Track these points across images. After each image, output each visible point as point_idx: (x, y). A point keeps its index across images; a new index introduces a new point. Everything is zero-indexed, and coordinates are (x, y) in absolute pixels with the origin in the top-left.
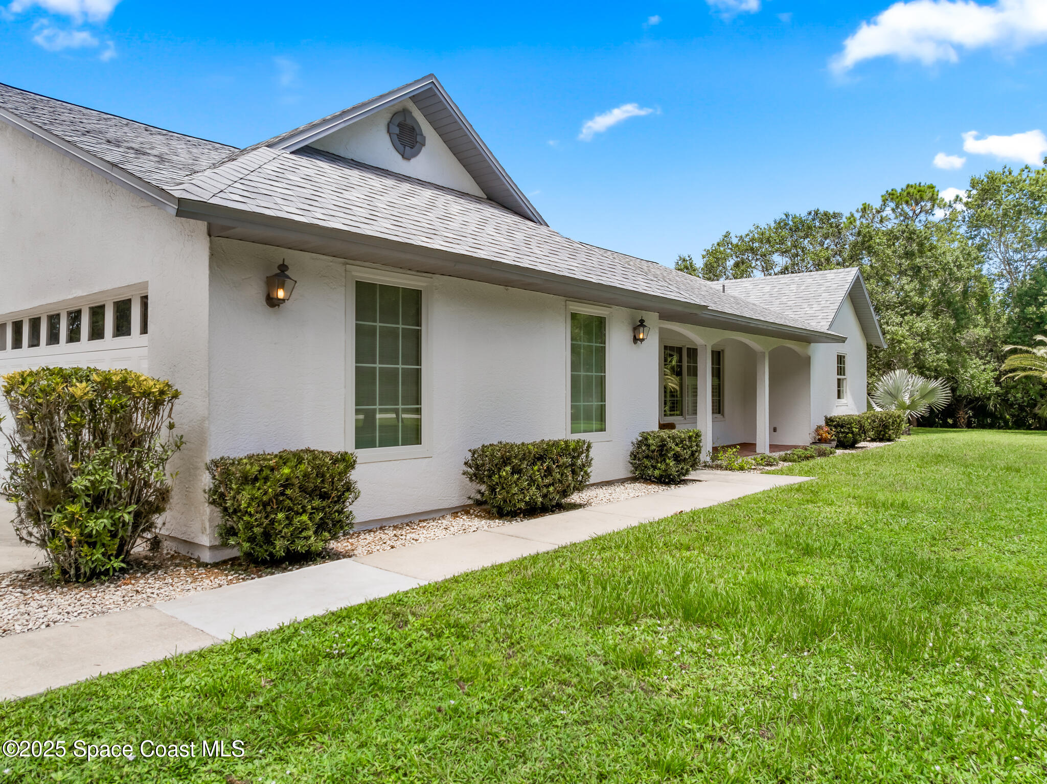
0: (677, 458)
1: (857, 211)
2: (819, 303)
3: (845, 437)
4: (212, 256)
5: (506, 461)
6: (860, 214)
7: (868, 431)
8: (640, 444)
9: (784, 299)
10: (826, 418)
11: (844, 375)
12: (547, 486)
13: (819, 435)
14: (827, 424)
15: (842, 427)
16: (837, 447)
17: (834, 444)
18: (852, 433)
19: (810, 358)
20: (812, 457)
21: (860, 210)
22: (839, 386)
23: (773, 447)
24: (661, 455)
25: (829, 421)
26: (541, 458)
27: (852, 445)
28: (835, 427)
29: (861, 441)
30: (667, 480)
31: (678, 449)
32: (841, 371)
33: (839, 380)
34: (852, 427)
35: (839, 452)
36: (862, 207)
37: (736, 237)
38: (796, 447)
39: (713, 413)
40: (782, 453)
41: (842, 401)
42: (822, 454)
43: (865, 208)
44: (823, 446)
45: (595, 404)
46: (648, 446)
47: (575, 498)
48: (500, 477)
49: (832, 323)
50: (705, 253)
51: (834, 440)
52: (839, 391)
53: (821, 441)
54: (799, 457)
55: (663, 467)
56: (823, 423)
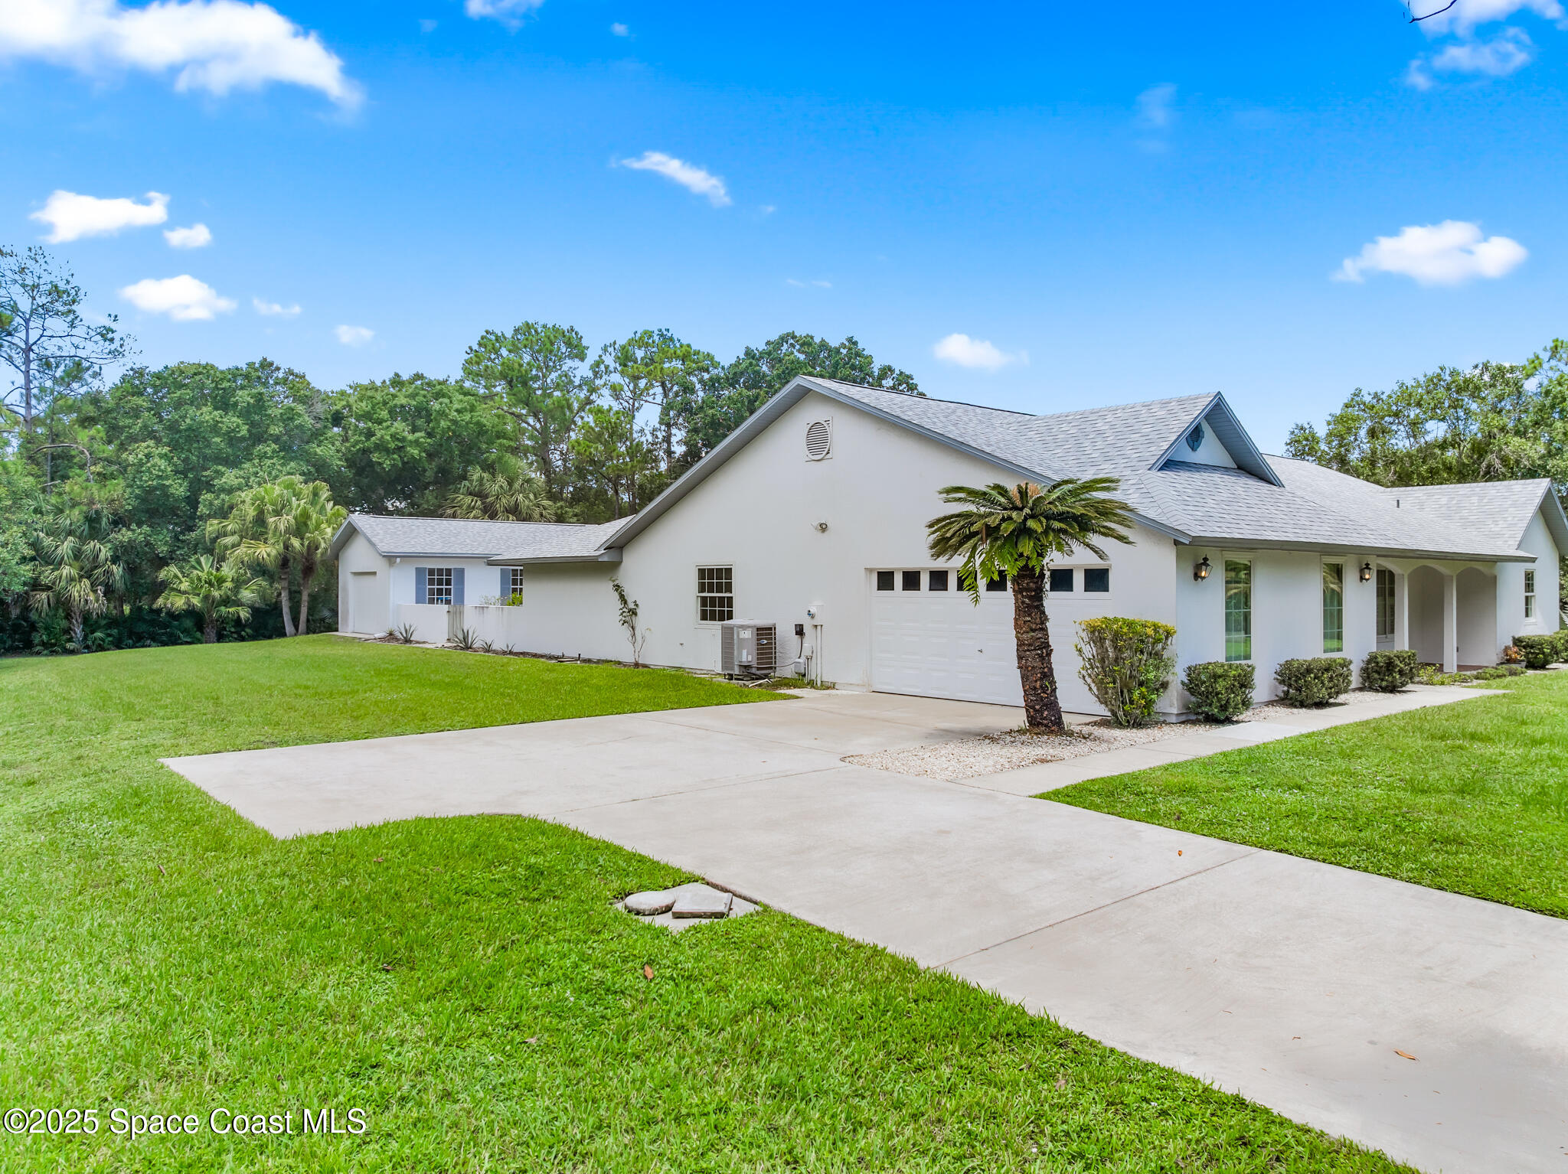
0: (1401, 672)
1: (1545, 349)
2: (1505, 519)
3: (1536, 658)
4: (1177, 556)
5: (1309, 671)
6: (1549, 354)
7: (1561, 651)
8: (1369, 662)
9: (1465, 513)
10: (1514, 638)
11: (1533, 591)
12: (1331, 688)
13: (1507, 655)
14: (1515, 644)
15: (1532, 647)
16: (1527, 667)
17: (1524, 664)
18: (1543, 653)
19: (1495, 577)
20: (1505, 676)
21: (1548, 348)
22: (1527, 604)
23: (1460, 668)
24: (1388, 670)
25: (1517, 642)
26: (1327, 670)
27: (1542, 666)
28: (1524, 647)
29: (1552, 662)
30: (1392, 689)
31: (1402, 666)
32: (1529, 587)
33: (1527, 598)
34: (1543, 648)
35: (1530, 672)
36: (1552, 345)
37: (1369, 394)
38: (1487, 667)
39: (1378, 634)
40: (1475, 673)
41: (1531, 620)
42: (1513, 673)
43: (1556, 347)
44: (1514, 666)
45: (1336, 630)
46: (1377, 663)
47: (1342, 698)
48: (1305, 681)
49: (1521, 542)
50: (1329, 418)
51: (1523, 661)
52: (1527, 609)
53: (1509, 661)
54: (1491, 676)
55: (1390, 679)
56: (1511, 644)
